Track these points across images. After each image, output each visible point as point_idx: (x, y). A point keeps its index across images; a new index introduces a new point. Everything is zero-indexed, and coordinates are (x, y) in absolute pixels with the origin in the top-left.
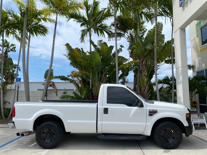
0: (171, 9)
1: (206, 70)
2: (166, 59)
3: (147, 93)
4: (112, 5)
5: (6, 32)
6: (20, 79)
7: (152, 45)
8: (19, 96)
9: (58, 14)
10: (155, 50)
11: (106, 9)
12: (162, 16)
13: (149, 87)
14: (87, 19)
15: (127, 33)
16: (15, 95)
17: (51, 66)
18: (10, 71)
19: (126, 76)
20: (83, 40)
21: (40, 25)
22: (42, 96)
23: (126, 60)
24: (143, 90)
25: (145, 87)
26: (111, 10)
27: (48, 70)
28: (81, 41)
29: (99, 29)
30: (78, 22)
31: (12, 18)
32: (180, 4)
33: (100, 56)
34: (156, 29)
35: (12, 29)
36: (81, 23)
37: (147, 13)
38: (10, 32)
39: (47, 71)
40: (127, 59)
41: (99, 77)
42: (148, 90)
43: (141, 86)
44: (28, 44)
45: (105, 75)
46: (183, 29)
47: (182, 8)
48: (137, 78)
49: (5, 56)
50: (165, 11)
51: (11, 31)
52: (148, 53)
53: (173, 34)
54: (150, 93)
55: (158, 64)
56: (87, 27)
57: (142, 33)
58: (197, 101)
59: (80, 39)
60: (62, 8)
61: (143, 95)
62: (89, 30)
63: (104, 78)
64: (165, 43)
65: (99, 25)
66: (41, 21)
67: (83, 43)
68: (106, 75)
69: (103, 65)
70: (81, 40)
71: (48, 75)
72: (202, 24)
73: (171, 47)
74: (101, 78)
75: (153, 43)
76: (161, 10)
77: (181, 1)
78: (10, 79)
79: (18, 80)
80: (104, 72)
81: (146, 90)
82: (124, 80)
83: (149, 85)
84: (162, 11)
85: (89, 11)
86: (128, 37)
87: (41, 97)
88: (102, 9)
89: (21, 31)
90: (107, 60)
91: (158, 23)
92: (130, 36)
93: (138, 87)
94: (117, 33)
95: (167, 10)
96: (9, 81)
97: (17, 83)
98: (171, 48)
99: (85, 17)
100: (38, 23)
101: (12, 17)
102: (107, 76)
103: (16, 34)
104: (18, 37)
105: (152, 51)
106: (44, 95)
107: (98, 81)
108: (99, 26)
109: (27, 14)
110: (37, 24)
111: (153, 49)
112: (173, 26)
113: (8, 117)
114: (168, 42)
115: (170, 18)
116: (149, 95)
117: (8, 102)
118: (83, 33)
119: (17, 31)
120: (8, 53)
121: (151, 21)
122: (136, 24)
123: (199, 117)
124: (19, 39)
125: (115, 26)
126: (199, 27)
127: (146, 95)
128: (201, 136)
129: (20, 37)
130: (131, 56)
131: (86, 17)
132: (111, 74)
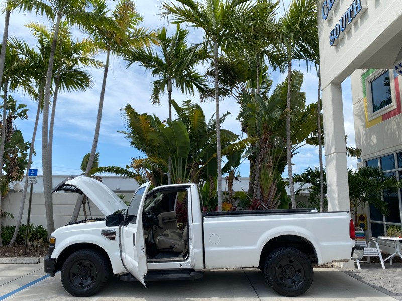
0: (316, 47)
1: (381, 158)
2: (309, 137)
3: (275, 198)
4: (210, 39)
5: (12, 81)
6: (36, 171)
7: (283, 111)
8: (32, 203)
9: (111, 52)
10: (288, 121)
11: (199, 45)
12: (300, 59)
13: (277, 188)
14: (164, 62)
15: (238, 88)
16: (24, 201)
17: (95, 146)
18: (17, 155)
19: (235, 167)
20: (157, 99)
21: (76, 71)
22: (75, 203)
23: (236, 137)
24: (266, 193)
25: (270, 188)
26: (209, 46)
27: (89, 154)
28: (154, 101)
29: (186, 81)
30: (147, 67)
31: (24, 57)
32: (331, 41)
33: (188, 129)
34: (289, 82)
35: (23, 77)
36: (153, 69)
37: (273, 52)
38: (19, 82)
39: (87, 156)
40: (238, 136)
41: (186, 168)
42: (276, 194)
43: (262, 185)
44: (52, 106)
46: (337, 84)
47: (334, 47)
48: (255, 171)
49: (8, 126)
50: (305, 50)
51: (20, 80)
52: (276, 126)
53: (321, 91)
54: (279, 200)
55: (294, 146)
56: (165, 76)
57: (264, 89)
58: (366, 216)
59: (152, 97)
60: (118, 41)
61: (267, 202)
62: (167, 81)
63: (194, 171)
64: (306, 108)
65: (186, 73)
66: (77, 63)
67: (157, 105)
68: (197, 164)
69: (192, 145)
70: (152, 100)
71: (89, 163)
72: (371, 75)
73: (317, 115)
74: (188, 170)
75: (284, 108)
76: (299, 49)
77: (332, 36)
78: (16, 170)
79: (32, 173)
80: (194, 159)
81: (273, 194)
82: (232, 173)
83: (277, 183)
84: (301, 51)
85: (168, 48)
86: (238, 95)
87: (75, 206)
88: (193, 45)
89: (40, 79)
90: (201, 137)
91: (293, 71)
92: (241, 92)
93: (257, 188)
94: (219, 89)
95: (308, 48)
96: (14, 173)
97: (29, 179)
98: (317, 117)
99: (160, 58)
100: (72, 66)
101: (24, 55)
102: (201, 166)
103: (30, 85)
104: (34, 91)
105: (282, 122)
106: (81, 202)
107: (183, 175)
108: (186, 75)
109: (53, 52)
110: (70, 68)
111: (285, 119)
112: (319, 77)
113: (9, 243)
114: (312, 105)
115: (315, 63)
116: (277, 203)
117: (9, 214)
118: (157, 87)
119: (33, 80)
120: (13, 121)
121: (280, 67)
122: (254, 72)
123: (369, 245)
124: (36, 96)
125: (216, 76)
126: (367, 79)
127: (273, 202)
128: (371, 279)
129: (37, 91)
130: (244, 131)
131: (162, 58)
132: (207, 162)
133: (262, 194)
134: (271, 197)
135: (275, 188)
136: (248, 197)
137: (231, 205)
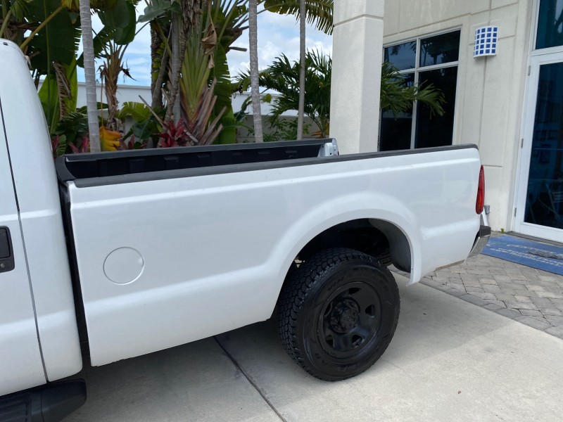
13: (216, 97)
19: (122, 44)
24: (192, 107)
25: (202, 95)
43: (184, 90)
45: (15, 28)
48: (168, 58)
54: (219, 123)
61: (194, 128)
81: (207, 109)
82: (115, 58)
83: (215, 86)
93: (175, 96)
102: (28, 34)
116: (216, 128)
127: (206, 129)
132: (42, 25)
133: (184, 111)
134: (203, 116)
135: (213, 97)
136: (153, 117)
137: (114, 132)
